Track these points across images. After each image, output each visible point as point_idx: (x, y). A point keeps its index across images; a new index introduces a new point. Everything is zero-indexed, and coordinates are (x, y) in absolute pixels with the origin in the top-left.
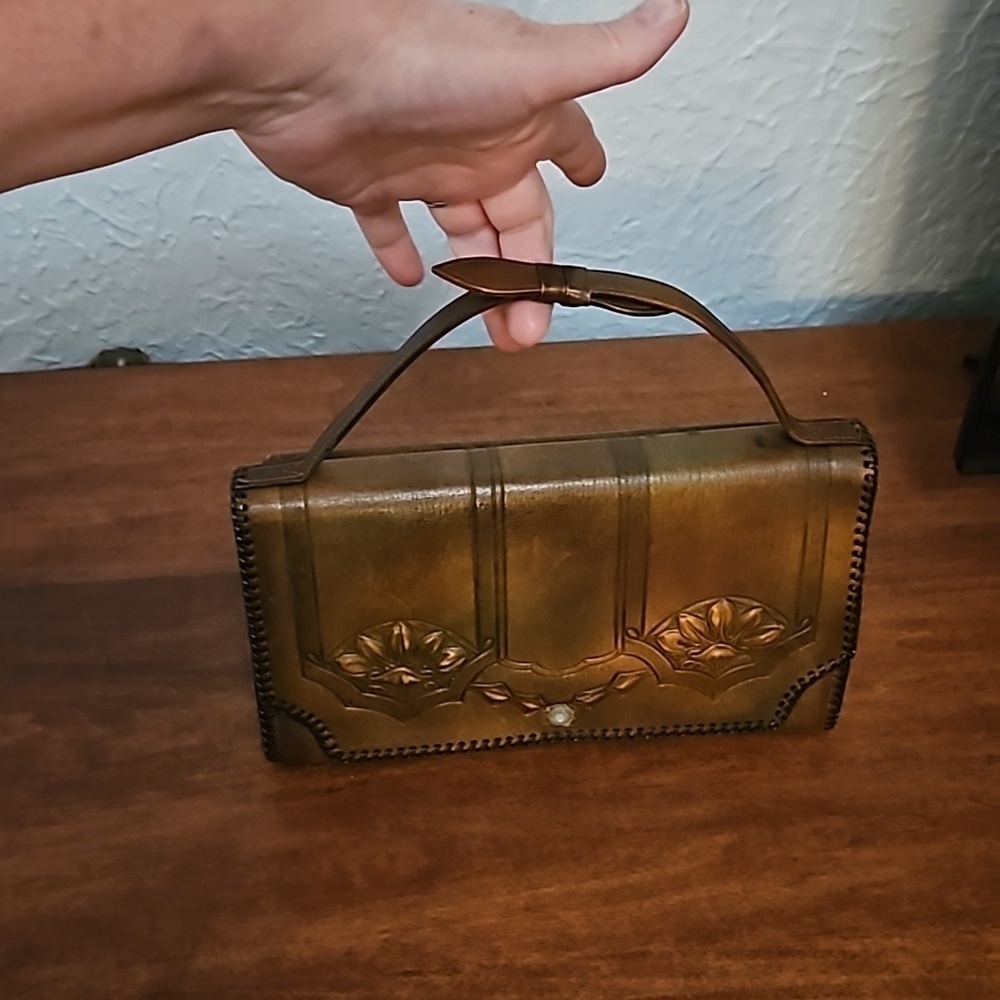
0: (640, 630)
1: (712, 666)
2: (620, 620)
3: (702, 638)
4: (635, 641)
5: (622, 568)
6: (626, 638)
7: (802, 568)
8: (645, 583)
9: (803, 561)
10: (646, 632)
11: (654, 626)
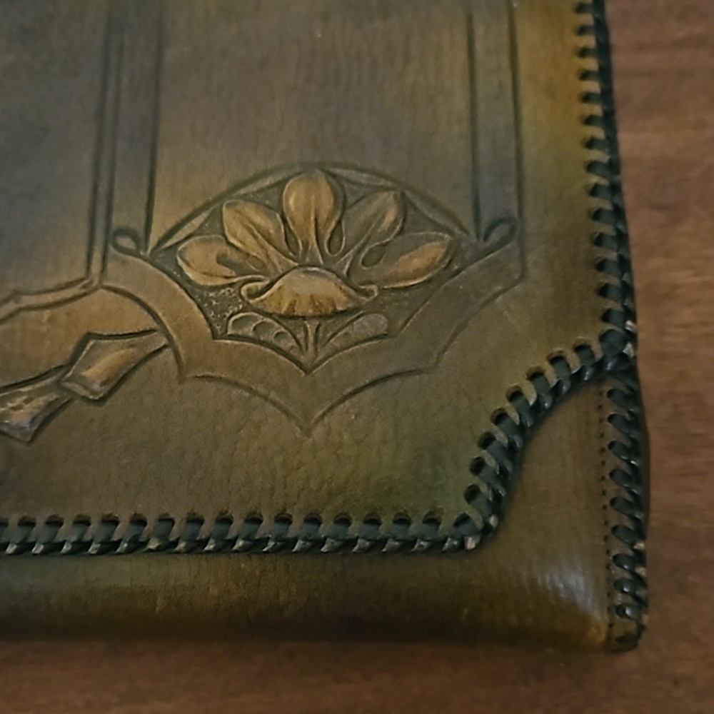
0: (141, 232)
1: (300, 336)
2: (101, 209)
3: (271, 248)
4: (130, 258)
5: (110, 95)
6: (112, 249)
7: (473, 106)
8: (155, 132)
9: (473, 90)
10: (154, 240)
11: (170, 224)
